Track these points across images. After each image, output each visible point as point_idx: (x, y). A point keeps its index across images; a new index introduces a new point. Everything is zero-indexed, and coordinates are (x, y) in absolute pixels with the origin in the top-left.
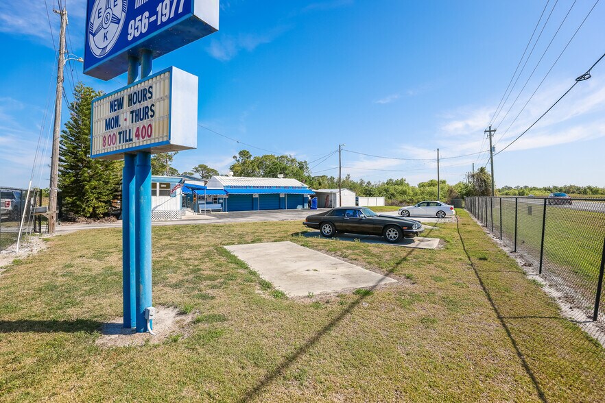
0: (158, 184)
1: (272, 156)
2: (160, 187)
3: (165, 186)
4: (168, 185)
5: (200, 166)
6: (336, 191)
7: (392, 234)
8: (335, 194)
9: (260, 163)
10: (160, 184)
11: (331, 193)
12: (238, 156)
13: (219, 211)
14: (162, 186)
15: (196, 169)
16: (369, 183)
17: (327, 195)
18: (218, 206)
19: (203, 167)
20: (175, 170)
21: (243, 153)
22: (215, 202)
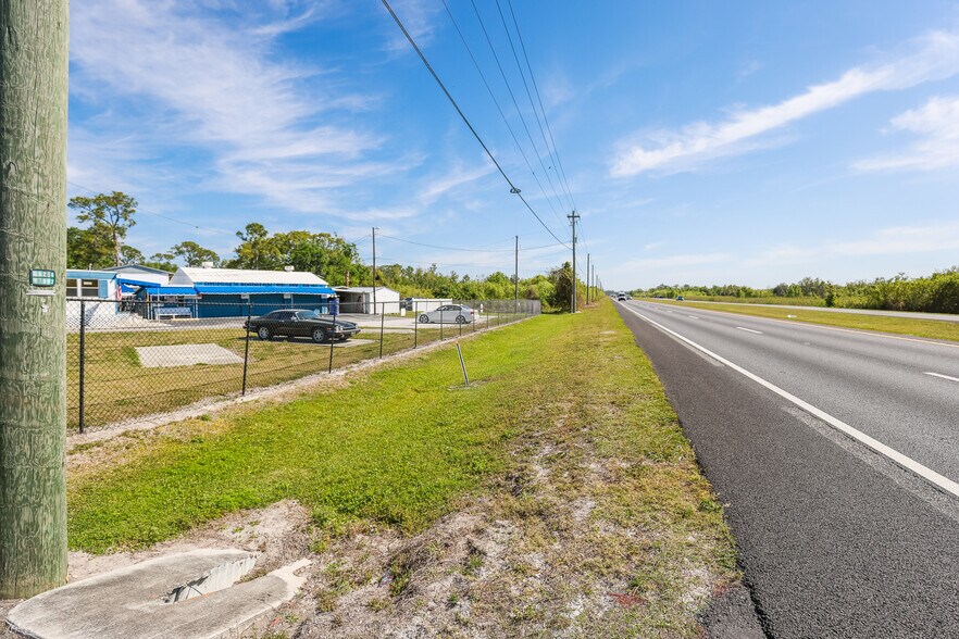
0: (79, 282)
1: (304, 233)
2: (83, 285)
3: (90, 283)
4: (95, 283)
5: (186, 244)
6: (369, 290)
7: (319, 335)
8: (367, 294)
9: (284, 243)
10: (83, 281)
11: (364, 293)
12: (245, 232)
13: (186, 316)
14: (85, 283)
15: (178, 249)
16: (466, 277)
17: (359, 297)
18: (186, 310)
19: (192, 247)
20: (137, 251)
21: (253, 228)
22: (182, 305)
